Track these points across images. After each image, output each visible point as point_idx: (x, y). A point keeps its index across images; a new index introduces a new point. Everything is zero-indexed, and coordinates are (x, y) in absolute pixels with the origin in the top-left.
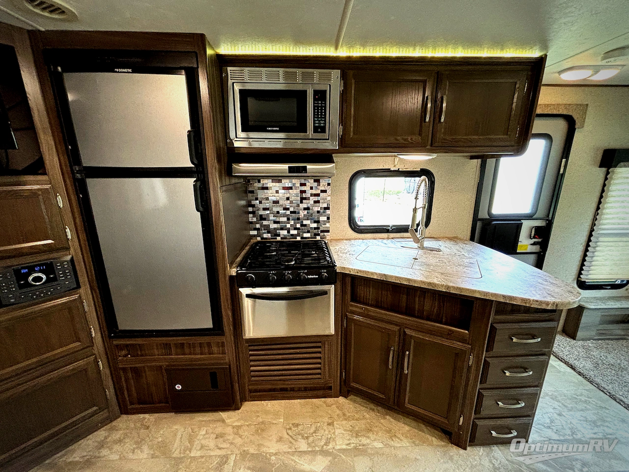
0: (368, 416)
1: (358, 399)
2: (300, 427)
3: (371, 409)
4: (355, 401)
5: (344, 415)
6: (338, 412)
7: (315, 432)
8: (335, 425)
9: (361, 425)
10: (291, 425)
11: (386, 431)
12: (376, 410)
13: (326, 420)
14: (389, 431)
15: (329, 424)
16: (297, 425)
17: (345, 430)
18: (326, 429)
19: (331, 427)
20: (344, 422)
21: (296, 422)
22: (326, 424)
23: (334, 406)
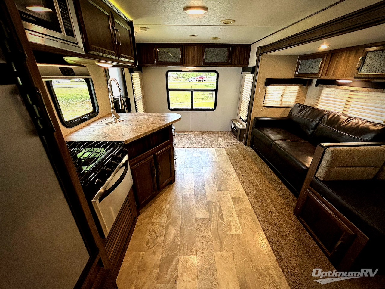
0: (153, 207)
1: (143, 209)
2: (150, 240)
3: (150, 205)
4: (144, 211)
5: (149, 217)
6: (147, 220)
7: (155, 232)
8: (154, 222)
9: (157, 211)
10: (147, 246)
11: (162, 202)
12: (151, 203)
13: (150, 226)
14: (163, 201)
15: (153, 225)
16: (148, 242)
17: (158, 218)
18: (155, 226)
19: (154, 224)
20: (154, 217)
21: (146, 243)
22: (152, 227)
23: (142, 221)
